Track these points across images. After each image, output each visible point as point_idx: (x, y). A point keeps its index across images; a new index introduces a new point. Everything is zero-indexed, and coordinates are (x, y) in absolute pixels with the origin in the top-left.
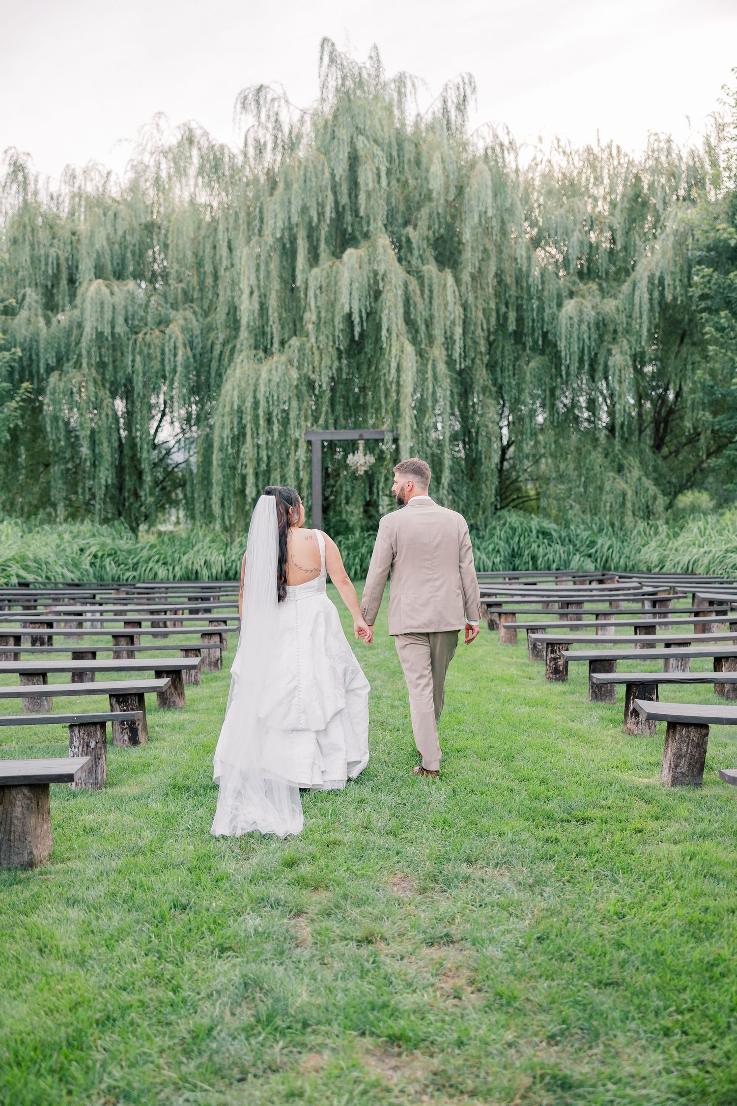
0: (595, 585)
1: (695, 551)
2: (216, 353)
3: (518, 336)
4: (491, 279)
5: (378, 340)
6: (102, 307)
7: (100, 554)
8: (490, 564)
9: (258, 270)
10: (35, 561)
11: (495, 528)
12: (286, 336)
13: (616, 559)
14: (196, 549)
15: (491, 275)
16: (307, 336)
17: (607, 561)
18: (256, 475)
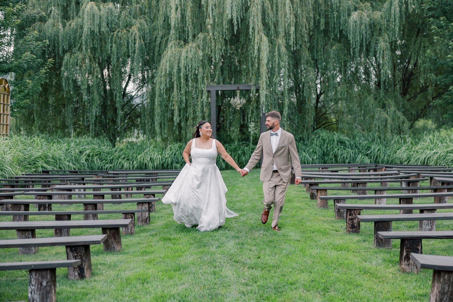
0: (372, 172)
1: (428, 152)
2: (158, 42)
3: (326, 32)
5: (247, 34)
6: (94, 17)
7: (91, 154)
8: (311, 160)
10: (53, 158)
11: (313, 139)
12: (196, 32)
13: (382, 157)
14: (145, 151)
16: (208, 32)
17: (377, 158)
18: (180, 110)
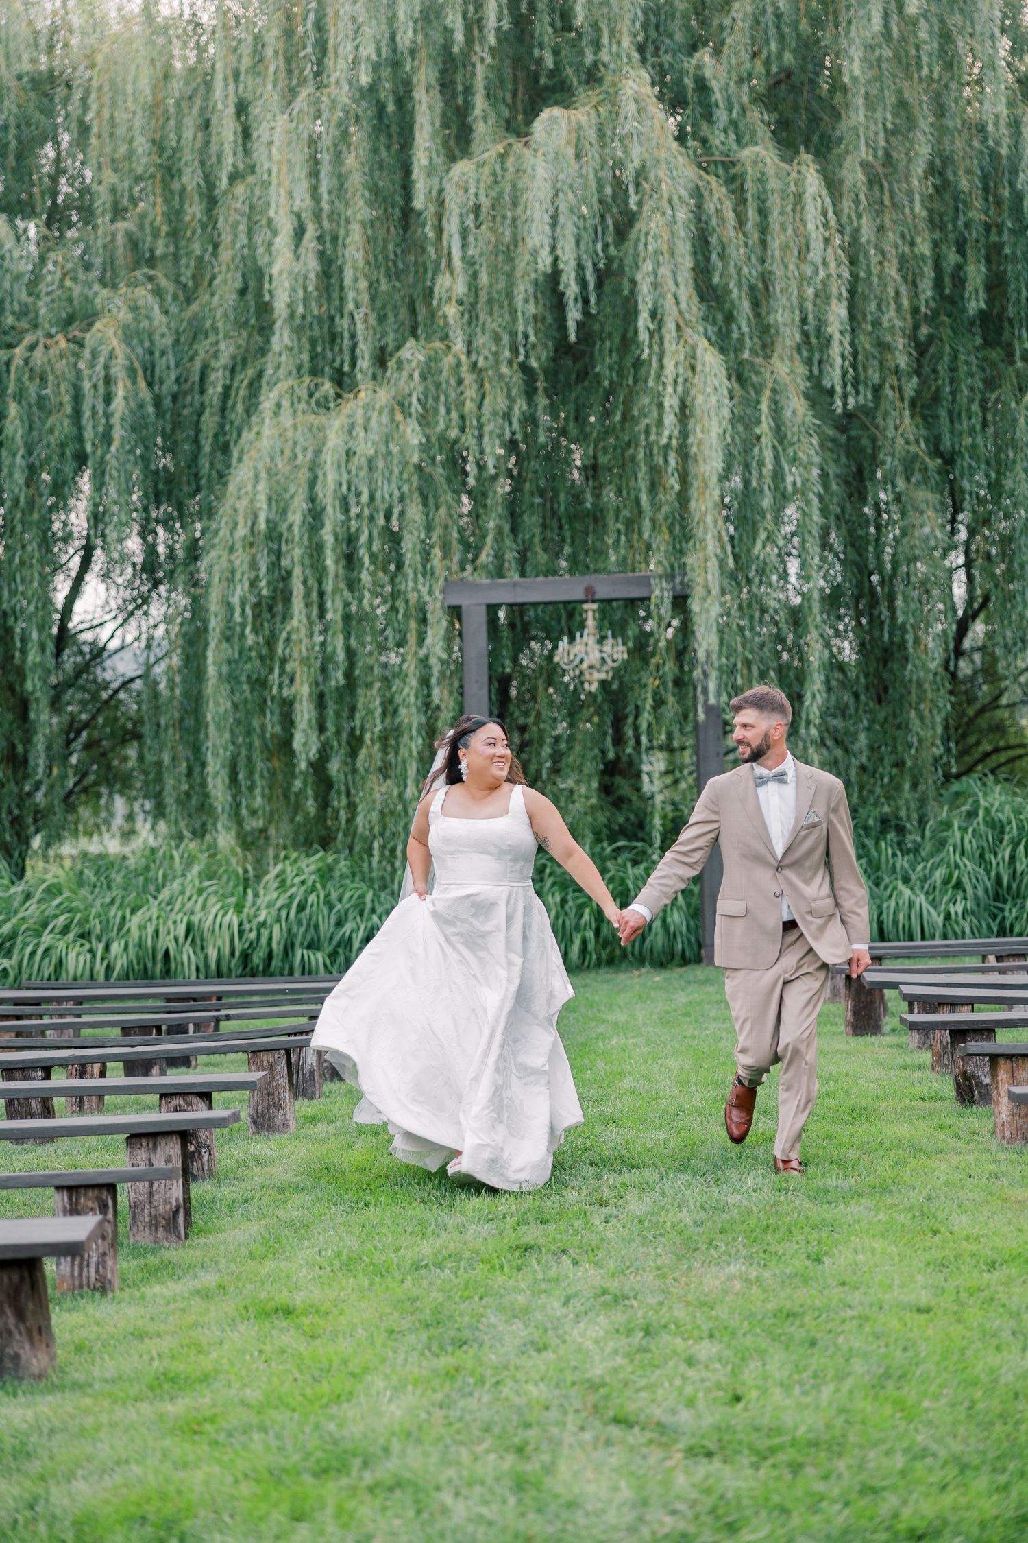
2: (214, 391)
3: (992, 326)
4: (917, 180)
5: (628, 341)
8: (940, 920)
9: (314, 173)
11: (947, 825)
12: (390, 339)
14: (165, 894)
15: (919, 168)
16: (445, 338)
18: (320, 701)
